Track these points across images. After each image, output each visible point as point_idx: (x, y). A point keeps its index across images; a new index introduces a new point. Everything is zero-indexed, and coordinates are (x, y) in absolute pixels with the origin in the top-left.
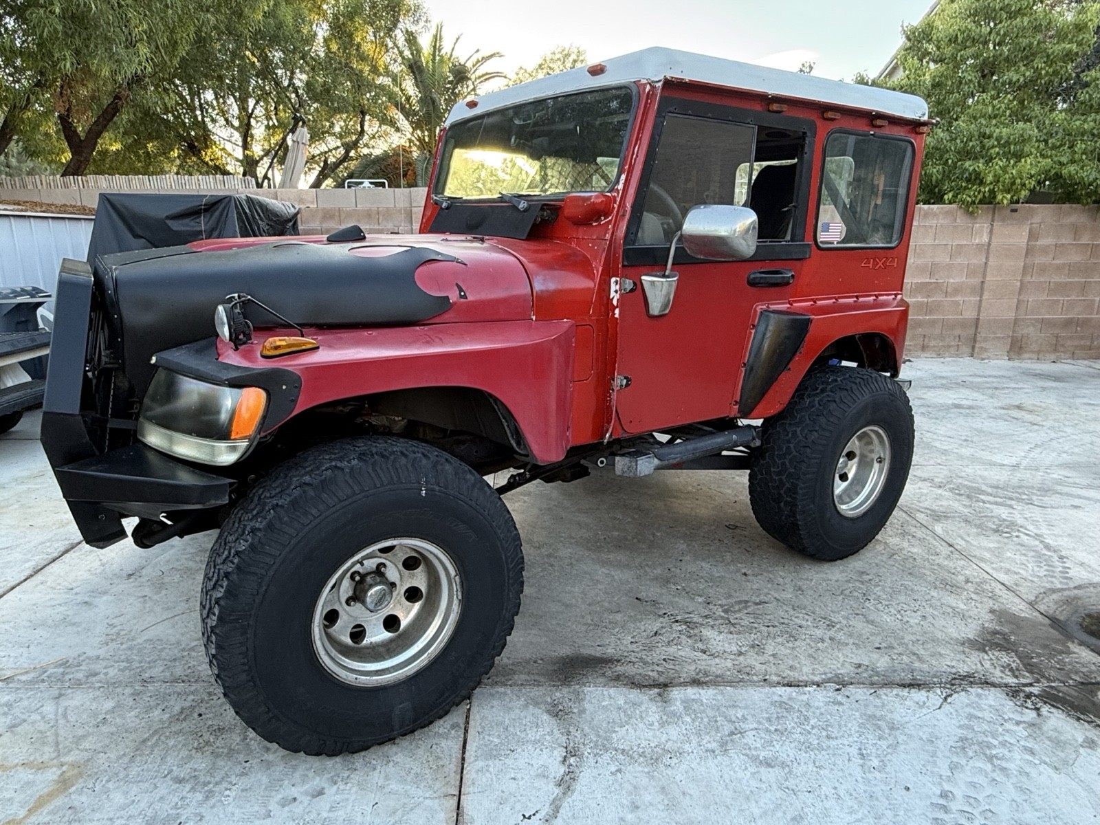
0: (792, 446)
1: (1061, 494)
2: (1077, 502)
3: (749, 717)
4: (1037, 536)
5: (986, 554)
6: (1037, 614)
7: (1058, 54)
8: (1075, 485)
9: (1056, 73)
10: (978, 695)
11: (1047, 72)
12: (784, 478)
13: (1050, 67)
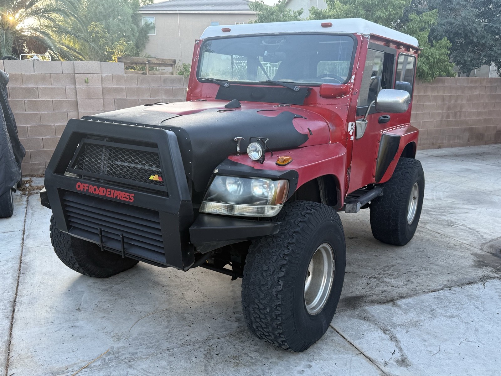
0: (394, 194)
1: (457, 208)
2: (465, 210)
3: (431, 304)
4: (463, 225)
5: (452, 234)
6: (485, 253)
7: (398, 5)
8: (458, 204)
9: (397, 13)
10: (492, 282)
11: (394, 13)
12: (391, 209)
13: (395, 10)
